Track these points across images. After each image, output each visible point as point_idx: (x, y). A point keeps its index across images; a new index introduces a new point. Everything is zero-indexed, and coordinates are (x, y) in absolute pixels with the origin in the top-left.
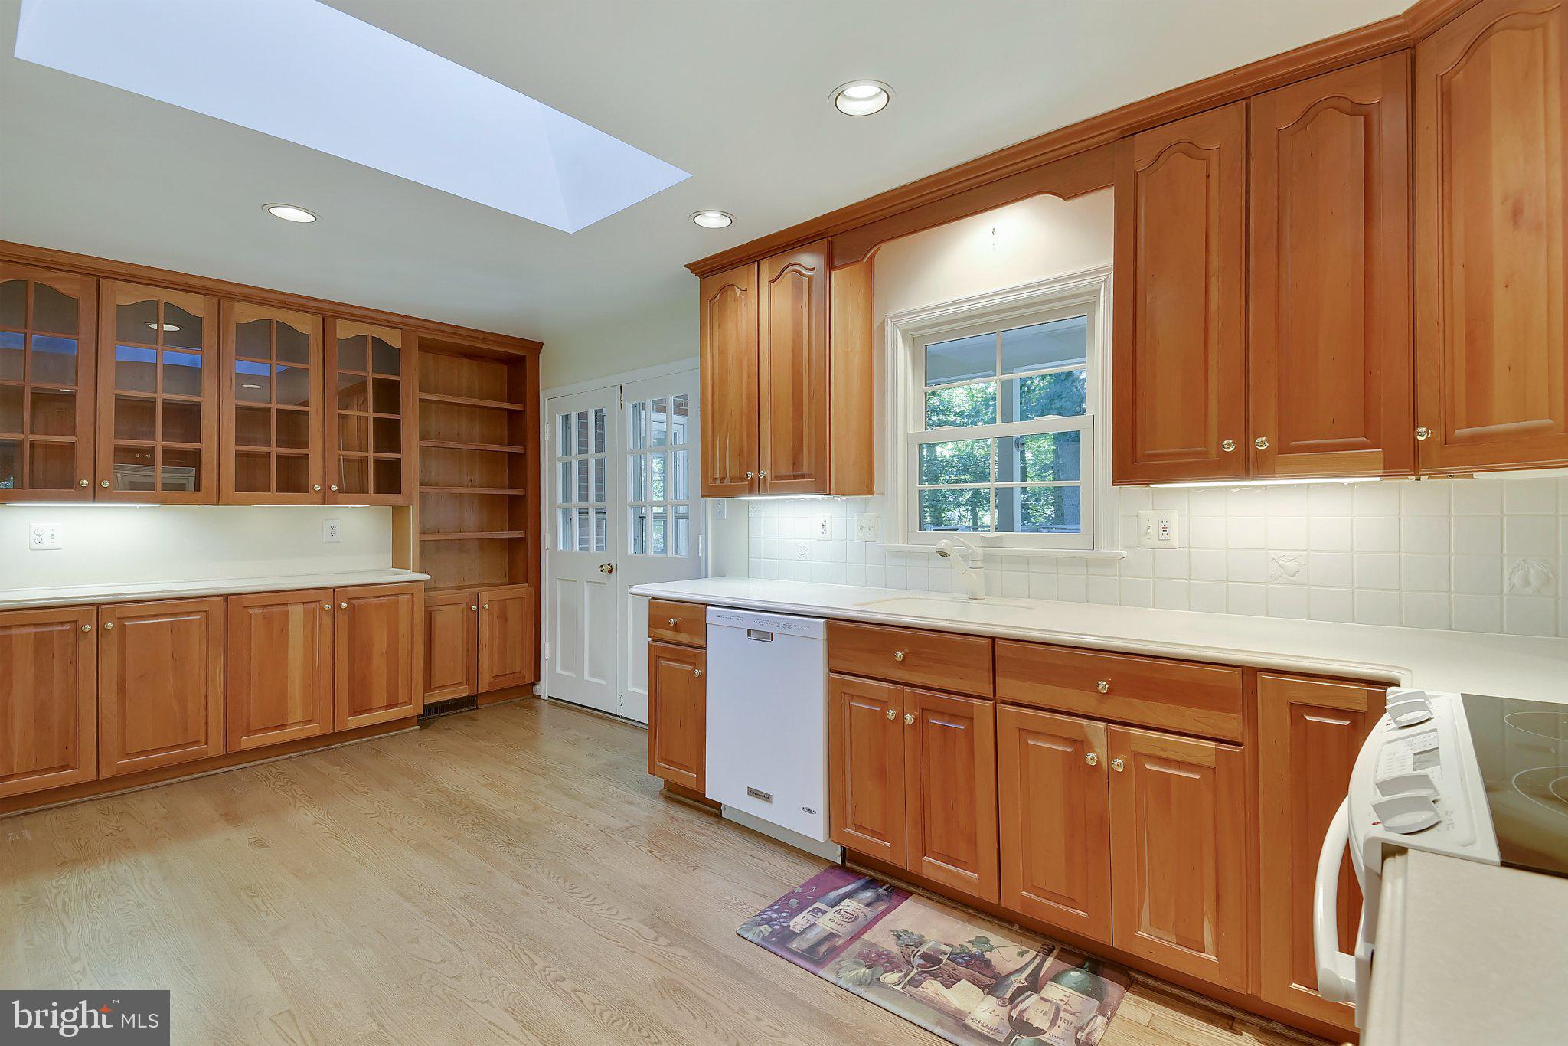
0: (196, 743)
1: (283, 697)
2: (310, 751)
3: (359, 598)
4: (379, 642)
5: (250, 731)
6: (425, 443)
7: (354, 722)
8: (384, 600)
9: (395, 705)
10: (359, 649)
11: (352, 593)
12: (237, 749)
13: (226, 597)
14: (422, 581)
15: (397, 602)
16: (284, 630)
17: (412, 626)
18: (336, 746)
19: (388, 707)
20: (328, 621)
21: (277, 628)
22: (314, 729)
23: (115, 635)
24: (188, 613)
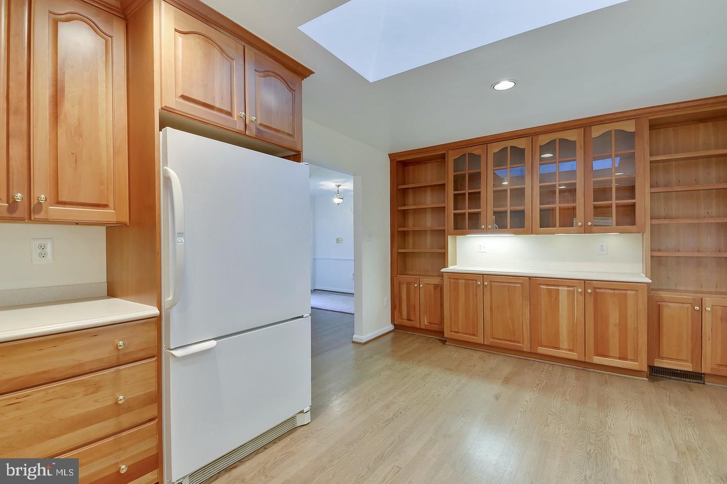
0: (519, 342)
1: (557, 333)
2: (576, 367)
3: (600, 288)
4: (614, 317)
5: (542, 346)
6: (654, 190)
7: (597, 360)
8: (617, 292)
9: (626, 359)
10: (600, 318)
11: (595, 284)
12: (535, 352)
13: (530, 278)
14: (645, 283)
15: (626, 295)
16: (557, 298)
17: (637, 311)
18: (590, 370)
19: (620, 358)
20: (581, 298)
21: (554, 297)
22: (574, 356)
23: (489, 287)
24: (515, 283)
